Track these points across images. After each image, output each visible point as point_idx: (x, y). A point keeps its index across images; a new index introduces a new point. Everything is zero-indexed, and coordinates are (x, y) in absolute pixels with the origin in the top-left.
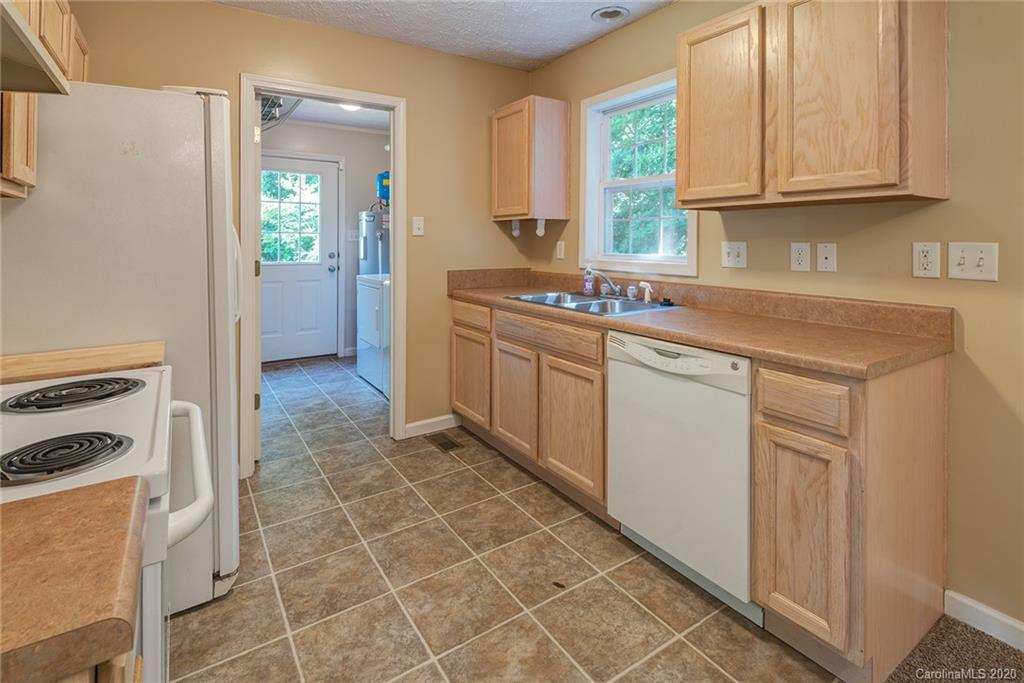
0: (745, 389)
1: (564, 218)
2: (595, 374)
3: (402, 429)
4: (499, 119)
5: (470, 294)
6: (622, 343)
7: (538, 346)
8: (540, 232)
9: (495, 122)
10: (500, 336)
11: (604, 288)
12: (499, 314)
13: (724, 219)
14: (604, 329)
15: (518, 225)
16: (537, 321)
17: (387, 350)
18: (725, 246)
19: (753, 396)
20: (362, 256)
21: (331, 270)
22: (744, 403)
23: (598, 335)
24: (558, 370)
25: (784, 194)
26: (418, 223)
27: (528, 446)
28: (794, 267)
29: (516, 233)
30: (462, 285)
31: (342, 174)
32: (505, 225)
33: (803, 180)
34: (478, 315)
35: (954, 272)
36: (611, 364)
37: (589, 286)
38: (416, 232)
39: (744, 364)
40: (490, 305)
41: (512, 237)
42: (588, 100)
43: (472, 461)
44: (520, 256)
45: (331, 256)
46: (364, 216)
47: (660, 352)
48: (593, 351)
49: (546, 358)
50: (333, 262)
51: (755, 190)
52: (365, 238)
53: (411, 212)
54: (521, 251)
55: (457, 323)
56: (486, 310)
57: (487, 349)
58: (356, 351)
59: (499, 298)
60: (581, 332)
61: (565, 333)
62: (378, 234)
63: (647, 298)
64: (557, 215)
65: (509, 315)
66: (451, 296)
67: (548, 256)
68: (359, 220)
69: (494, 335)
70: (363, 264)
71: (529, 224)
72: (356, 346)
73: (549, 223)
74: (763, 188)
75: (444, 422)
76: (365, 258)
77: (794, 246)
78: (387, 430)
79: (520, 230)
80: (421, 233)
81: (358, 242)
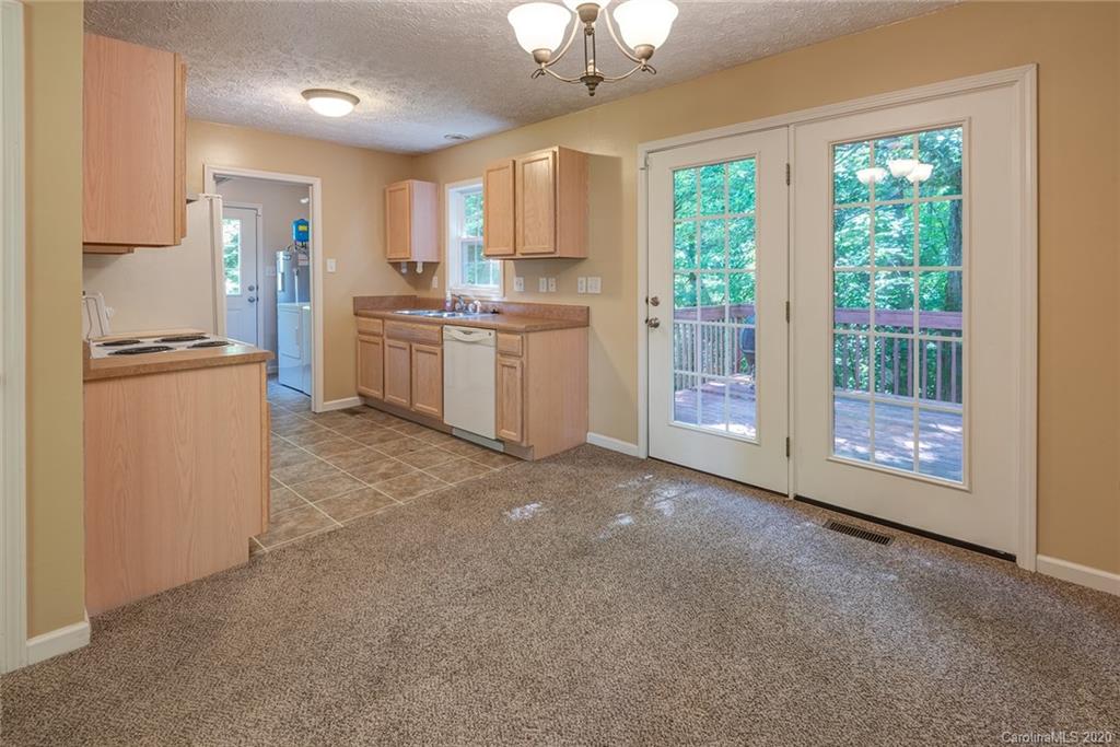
0: (493, 343)
1: (435, 260)
2: (438, 350)
3: (320, 406)
4: (390, 192)
5: (369, 312)
6: (449, 331)
7: (410, 340)
8: (419, 270)
9: (388, 194)
10: (389, 337)
11: (457, 306)
12: (388, 322)
13: (515, 264)
14: (442, 324)
15: (405, 265)
16: (409, 325)
17: (308, 367)
18: (515, 279)
19: (496, 346)
20: (280, 288)
21: (251, 301)
22: (493, 349)
23: (438, 328)
24: (421, 351)
25: (523, 254)
26: (332, 265)
27: (404, 401)
28: (541, 290)
29: (404, 271)
30: (363, 307)
31: (260, 219)
32: (396, 265)
33: (528, 249)
34: (374, 325)
35: (590, 291)
36: (445, 343)
37: (448, 305)
38: (330, 270)
39: (493, 332)
40: (383, 318)
41: (402, 274)
42: (450, 185)
43: (371, 417)
44: (408, 286)
45: (251, 289)
46: (281, 255)
47: (465, 333)
48: (436, 337)
49: (415, 346)
50: (253, 294)
51: (512, 252)
52: (283, 274)
53: (326, 255)
54: (409, 283)
55: (360, 332)
56: (380, 321)
57: (381, 347)
58: (277, 369)
59: (389, 313)
60: (431, 327)
61: (422, 329)
62: (295, 271)
63: (478, 309)
64: (432, 259)
65: (393, 322)
66: (356, 314)
67: (428, 287)
68: (275, 259)
69: (385, 337)
70: (281, 295)
71: (412, 265)
72: (277, 364)
73: (425, 264)
74: (515, 250)
75: (353, 401)
76: (283, 290)
77: (541, 279)
78: (310, 409)
79: (407, 268)
80: (334, 270)
81: (276, 277)
